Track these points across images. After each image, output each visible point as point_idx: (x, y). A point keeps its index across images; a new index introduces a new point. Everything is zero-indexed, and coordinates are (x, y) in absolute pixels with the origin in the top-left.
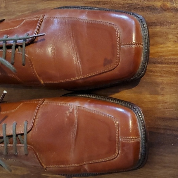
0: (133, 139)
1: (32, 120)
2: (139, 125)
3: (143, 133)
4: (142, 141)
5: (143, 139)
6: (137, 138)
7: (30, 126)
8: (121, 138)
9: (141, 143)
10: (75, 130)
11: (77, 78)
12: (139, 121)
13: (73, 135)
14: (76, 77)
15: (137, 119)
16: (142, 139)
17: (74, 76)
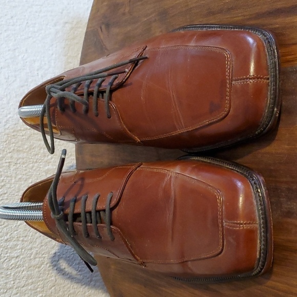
0: (242, 224)
1: (118, 191)
2: (255, 203)
3: (261, 217)
4: (261, 229)
5: (262, 226)
6: (250, 223)
7: (115, 200)
8: (226, 222)
9: (258, 232)
10: (172, 208)
11: (179, 131)
12: (256, 197)
13: (169, 216)
14: (177, 130)
15: (253, 194)
16: (260, 225)
17: (175, 129)
